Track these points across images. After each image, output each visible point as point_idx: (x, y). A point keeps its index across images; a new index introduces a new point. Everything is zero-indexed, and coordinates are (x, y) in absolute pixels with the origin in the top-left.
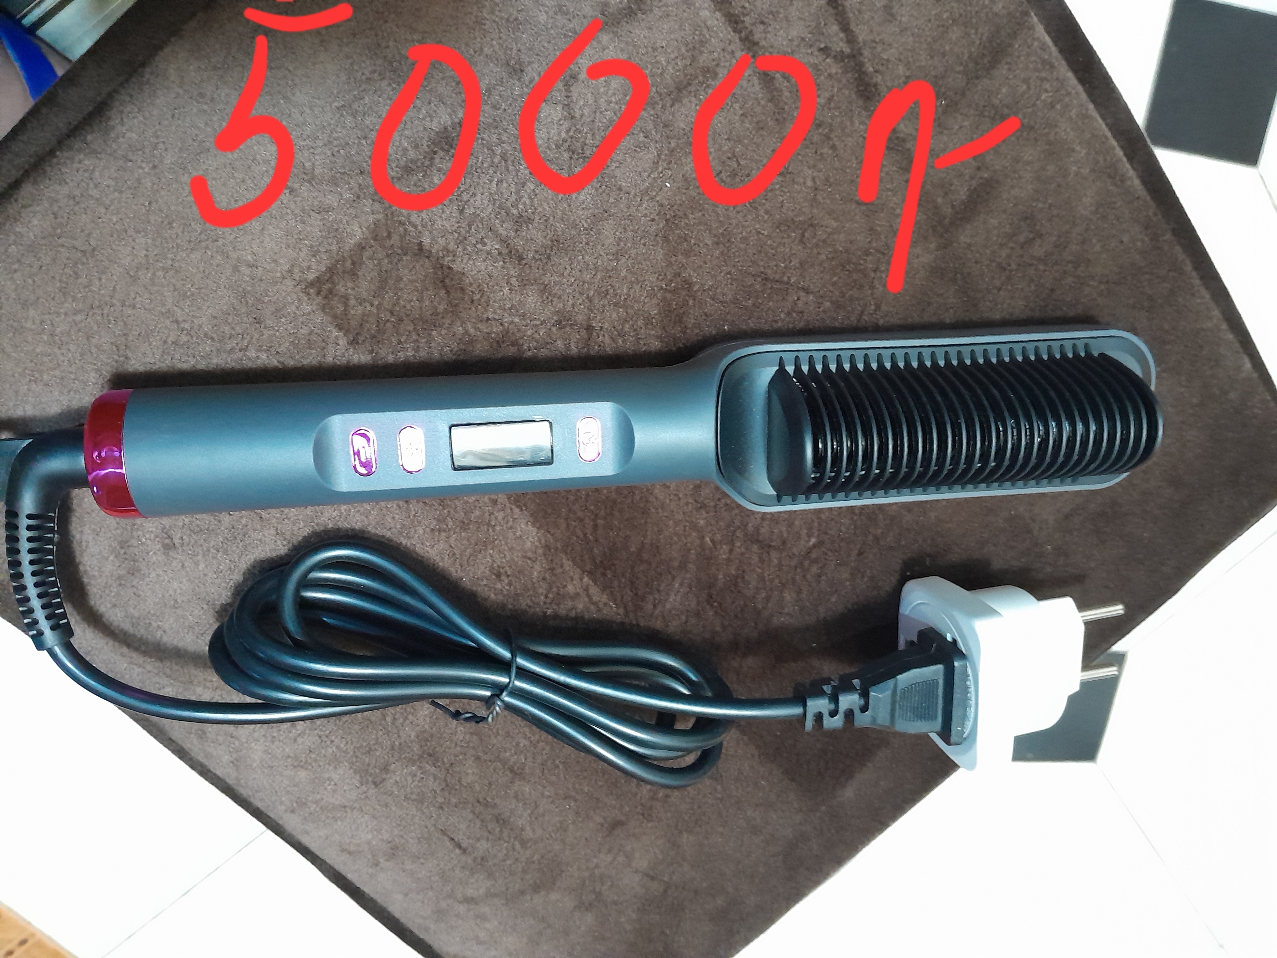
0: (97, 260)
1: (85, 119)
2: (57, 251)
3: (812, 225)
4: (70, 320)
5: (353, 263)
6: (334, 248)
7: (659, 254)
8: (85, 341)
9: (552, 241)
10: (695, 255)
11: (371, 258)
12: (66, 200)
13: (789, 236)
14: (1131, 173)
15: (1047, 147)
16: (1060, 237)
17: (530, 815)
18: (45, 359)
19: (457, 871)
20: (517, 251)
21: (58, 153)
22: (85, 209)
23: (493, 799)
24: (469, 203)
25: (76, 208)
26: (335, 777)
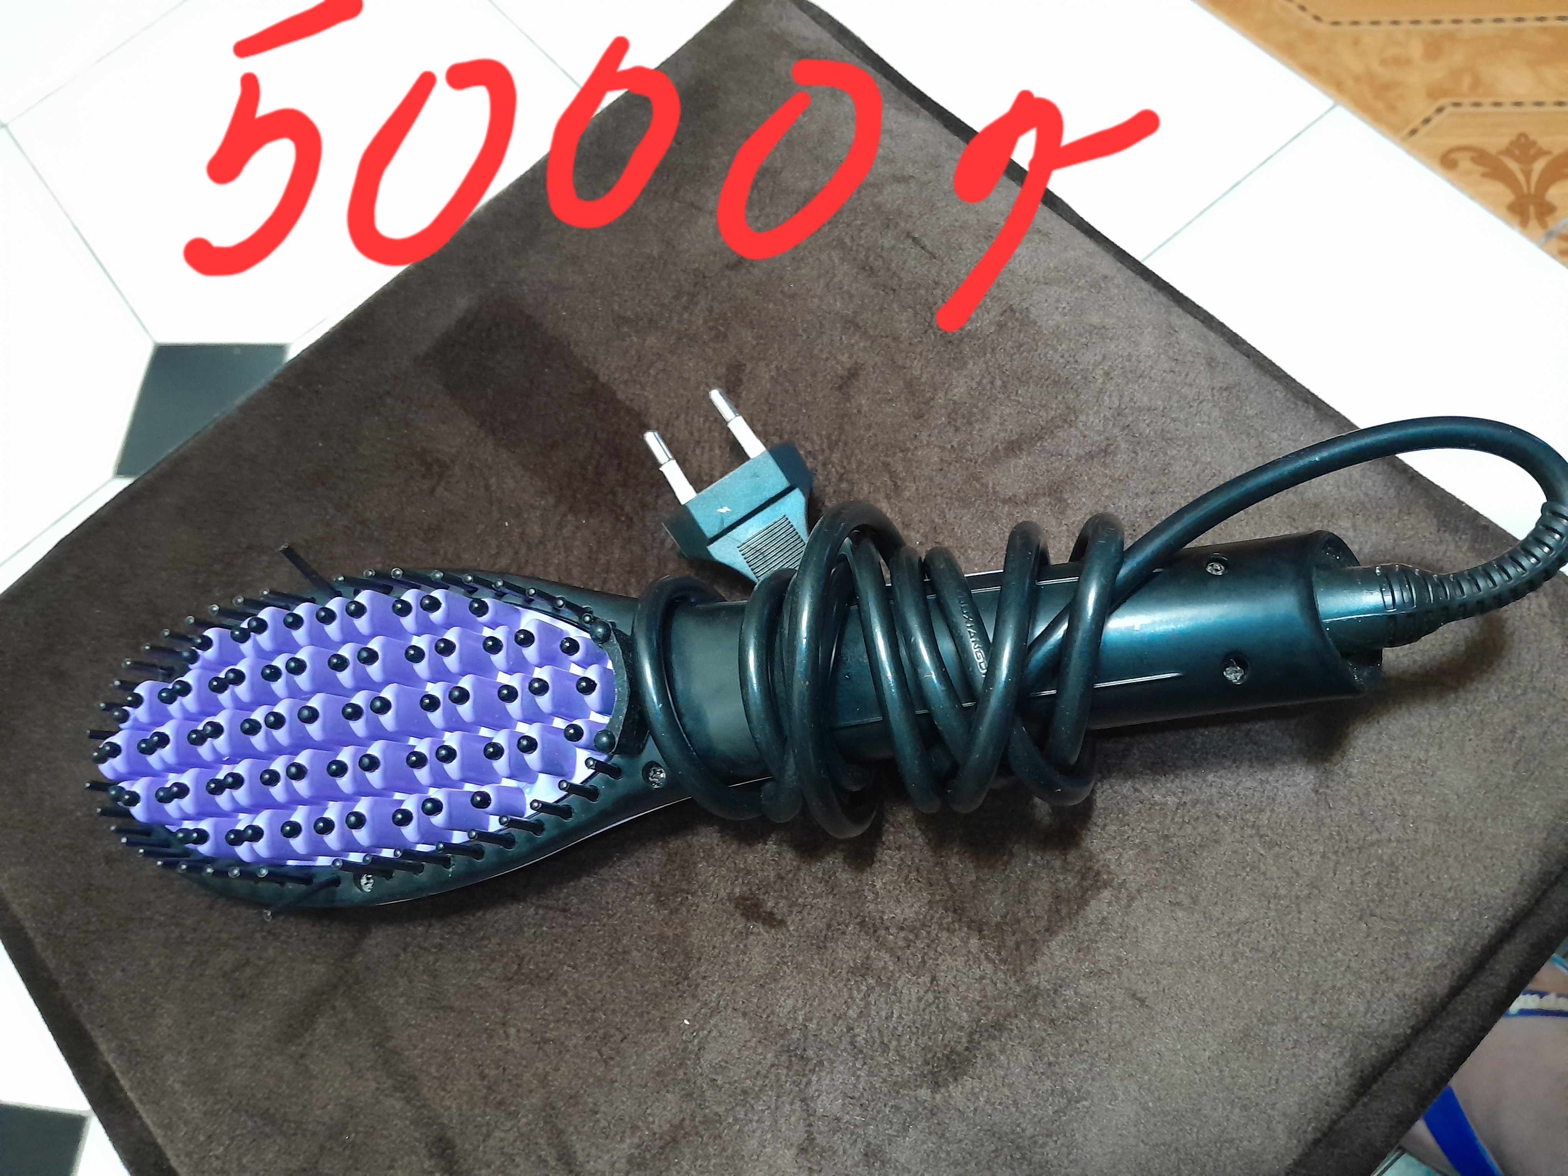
0: (1357, 905)
1: (1380, 1075)
2: (1404, 914)
3: (510, 979)
4: (1384, 834)
5: (1058, 911)
6: (1081, 928)
7: (696, 937)
8: (1366, 809)
9: (825, 947)
10: (652, 937)
11: (1037, 918)
12: (1396, 976)
13: (536, 964)
14: (110, 1058)
15: (216, 1086)
16: (201, 975)
17: (835, 275)
18: (1411, 787)
19: (916, 213)
20: (867, 933)
21: (1409, 1031)
22: (1374, 966)
23: (878, 294)
24: (925, 989)
25: (1384, 966)
26: (1057, 317)
